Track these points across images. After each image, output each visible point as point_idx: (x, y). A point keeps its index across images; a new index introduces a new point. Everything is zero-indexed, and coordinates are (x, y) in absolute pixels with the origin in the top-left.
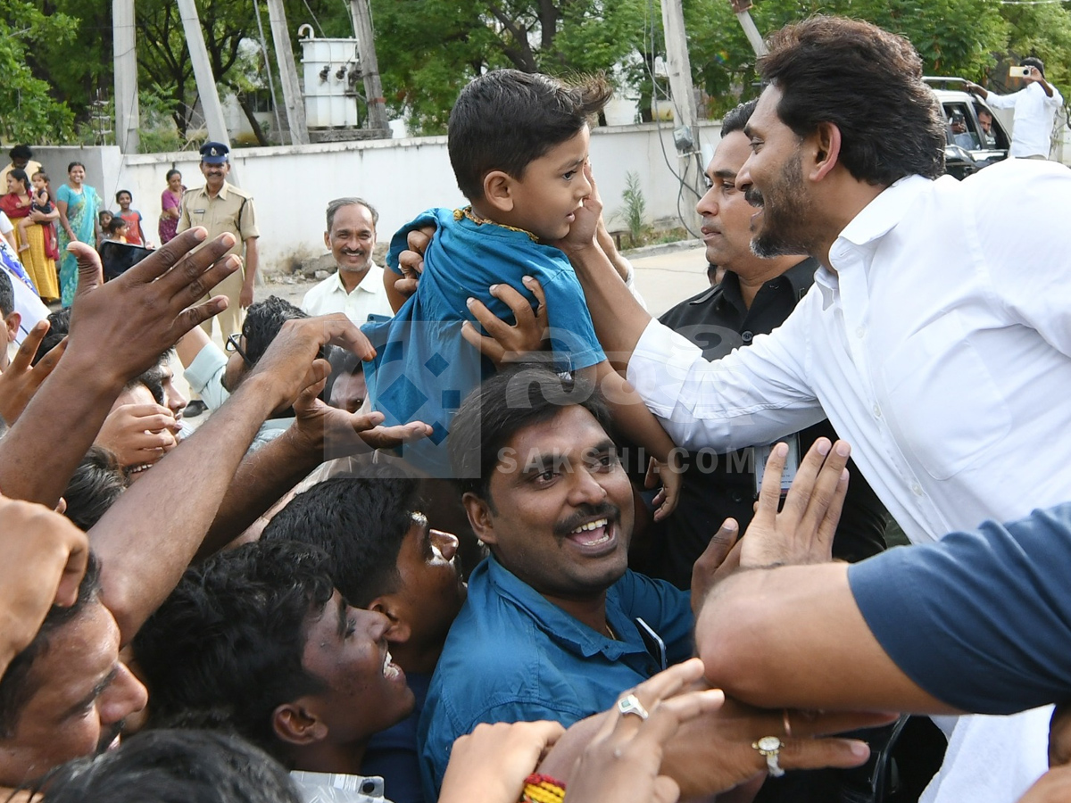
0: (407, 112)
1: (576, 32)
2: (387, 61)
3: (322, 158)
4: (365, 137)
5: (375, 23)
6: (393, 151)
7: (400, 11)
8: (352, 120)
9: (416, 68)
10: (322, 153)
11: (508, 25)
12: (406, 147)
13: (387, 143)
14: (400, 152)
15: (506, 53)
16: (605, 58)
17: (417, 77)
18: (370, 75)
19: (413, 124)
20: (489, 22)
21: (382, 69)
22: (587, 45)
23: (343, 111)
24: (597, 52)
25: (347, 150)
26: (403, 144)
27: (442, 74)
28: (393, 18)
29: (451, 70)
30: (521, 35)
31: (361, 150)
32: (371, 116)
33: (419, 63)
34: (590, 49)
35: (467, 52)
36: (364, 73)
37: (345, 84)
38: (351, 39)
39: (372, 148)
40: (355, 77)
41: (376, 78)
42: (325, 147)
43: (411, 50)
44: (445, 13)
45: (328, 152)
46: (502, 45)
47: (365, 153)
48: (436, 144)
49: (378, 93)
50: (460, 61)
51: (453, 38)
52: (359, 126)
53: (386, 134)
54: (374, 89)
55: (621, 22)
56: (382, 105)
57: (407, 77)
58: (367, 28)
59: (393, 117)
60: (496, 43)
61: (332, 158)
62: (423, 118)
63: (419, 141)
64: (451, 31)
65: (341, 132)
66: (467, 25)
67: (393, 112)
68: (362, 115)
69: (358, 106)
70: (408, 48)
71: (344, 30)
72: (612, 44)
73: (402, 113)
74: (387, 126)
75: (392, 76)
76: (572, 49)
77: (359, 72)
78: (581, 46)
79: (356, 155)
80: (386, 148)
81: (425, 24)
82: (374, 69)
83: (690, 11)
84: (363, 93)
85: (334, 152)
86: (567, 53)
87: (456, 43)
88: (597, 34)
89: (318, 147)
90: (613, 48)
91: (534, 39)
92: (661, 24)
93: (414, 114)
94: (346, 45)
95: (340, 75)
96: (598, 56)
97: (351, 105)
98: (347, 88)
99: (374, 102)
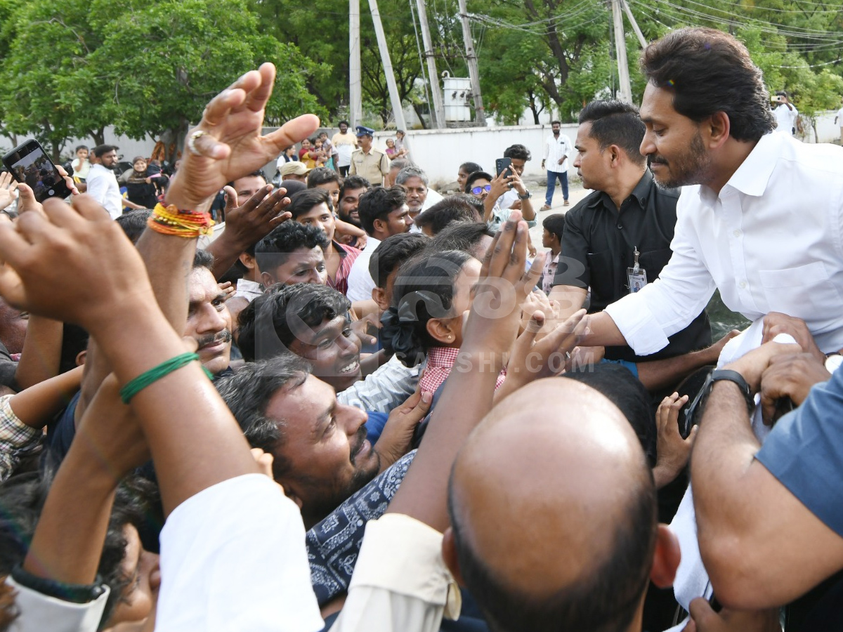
0: (495, 114)
1: (577, 77)
2: (485, 89)
3: (452, 136)
4: (474, 126)
5: (480, 71)
6: (487, 133)
7: (492, 65)
8: (468, 117)
9: (500, 93)
10: (453, 133)
11: (546, 74)
12: (494, 131)
13: (484, 129)
14: (490, 133)
15: (544, 86)
16: (591, 90)
17: (500, 98)
18: (477, 96)
19: (498, 120)
20: (536, 73)
21: (483, 93)
22: (582, 84)
23: (465, 114)
24: (587, 87)
25: (465, 132)
26: (492, 129)
27: (512, 96)
28: (489, 69)
29: (517, 95)
30: (551, 78)
31: (471, 132)
32: (477, 116)
33: (502, 90)
34: (584, 86)
35: (525, 86)
36: (474, 95)
37: (464, 100)
38: (468, 78)
39: (477, 131)
40: (469, 97)
41: (480, 98)
42: (454, 130)
43: (498, 84)
44: (514, 67)
45: (455, 133)
46: (542, 83)
47: (473, 134)
48: (508, 130)
49: (481, 105)
50: (521, 90)
51: (518, 79)
52: (472, 120)
53: (484, 125)
54: (479, 102)
55: (599, 73)
56: (482, 110)
57: (496, 98)
58: (476, 73)
59: (488, 117)
60: (539, 82)
61: (457, 136)
62: (502, 117)
63: (500, 128)
64: (517, 76)
65: (462, 123)
66: (525, 73)
67: (488, 114)
68: (473, 116)
69: (471, 111)
70: (496, 83)
71: (465, 74)
72: (595, 83)
73: (493, 115)
74: (485, 121)
75: (488, 97)
76: (576, 85)
77: (471, 94)
78: (580, 84)
79: (469, 134)
80: (484, 131)
81: (504, 71)
82: (479, 93)
83: (632, 68)
84: (473, 105)
85: (458, 133)
86: (573, 87)
87: (519, 82)
88: (587, 78)
89: (450, 130)
90: (595, 85)
91: (558, 82)
92: (618, 74)
93: (498, 115)
94: (465, 81)
95: (462, 96)
96: (588, 89)
97: (467, 110)
98: (466, 102)
99: (479, 109)
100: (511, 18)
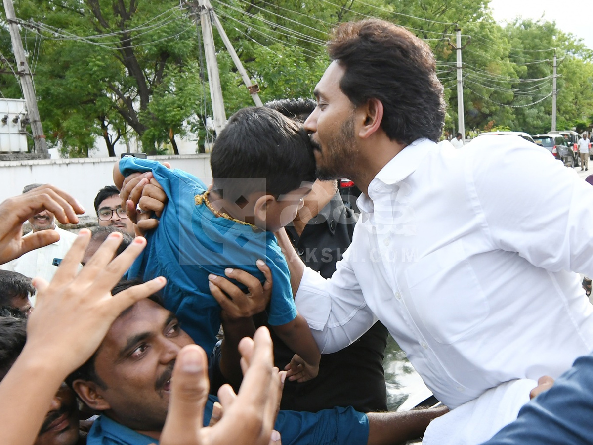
0: (60, 144)
1: (161, 102)
2: (45, 114)
3: (5, 170)
4: (33, 158)
5: (37, 91)
6: (51, 167)
7: (53, 85)
8: (25, 148)
9: (64, 119)
10: (5, 167)
11: (121, 97)
12: (60, 164)
13: (47, 161)
14: (56, 167)
15: (120, 112)
16: (178, 117)
17: (65, 124)
18: (35, 121)
19: (63, 152)
20: (109, 95)
21: (43, 118)
22: (167, 109)
23: (21, 143)
24: (173, 113)
25: (22, 165)
26: (58, 162)
27: (81, 123)
28: (48, 89)
29: (87, 121)
30: (129, 102)
31: (31, 166)
32: (37, 146)
33: (66, 115)
34: (170, 112)
35: (96, 111)
36: (31, 120)
37: (18, 127)
38: (21, 99)
39: (38, 165)
40: (25, 122)
41: (39, 124)
42: (7, 163)
43: (61, 108)
44: (81, 87)
45: (9, 166)
46: (116, 107)
47: (33, 167)
48: (79, 163)
49: (41, 132)
50: (91, 116)
51: (86, 103)
52: (29, 152)
53: (46, 156)
54: (38, 129)
55: (187, 97)
56: (43, 140)
57: (58, 125)
58: (32, 94)
59: (50, 147)
60: (113, 106)
61: (13, 170)
62: (70, 148)
63: (67, 161)
64: (85, 99)
65: (17, 155)
66: (95, 95)
67: (50, 144)
68: (31, 145)
69: (28, 140)
70: (59, 107)
71: (17, 94)
72: (182, 109)
73: (57, 145)
74: (47, 152)
75: (49, 123)
76: (159, 111)
77: (27, 119)
78: (165, 109)
79: (28, 168)
80: (47, 165)
81: (69, 93)
82: (37, 118)
83: (225, 93)
84: (31, 132)
85: (13, 166)
86: (156, 113)
87: (89, 105)
88: (173, 103)
89: (2, 163)
90: (183, 112)
91: (136, 106)
92: (210, 99)
93: (64, 146)
94: (19, 103)
95: (16, 121)
96: (174, 116)
97: (24, 139)
98: (20, 129)
99: (39, 138)
100: (75, 28)
